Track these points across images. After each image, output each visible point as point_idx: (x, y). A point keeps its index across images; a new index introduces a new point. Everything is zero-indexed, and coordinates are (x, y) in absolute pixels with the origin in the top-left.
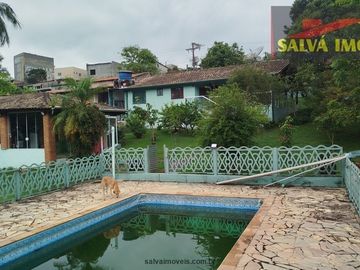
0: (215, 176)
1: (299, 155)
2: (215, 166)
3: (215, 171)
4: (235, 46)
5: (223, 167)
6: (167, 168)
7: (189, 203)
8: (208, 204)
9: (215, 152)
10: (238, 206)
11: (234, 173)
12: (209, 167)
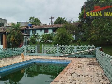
0: (58, 54)
1: (83, 48)
2: (58, 51)
4: (64, 18)
6: (43, 52)
7: (49, 61)
8: (55, 62)
9: (58, 47)
10: (64, 62)
11: (63, 53)
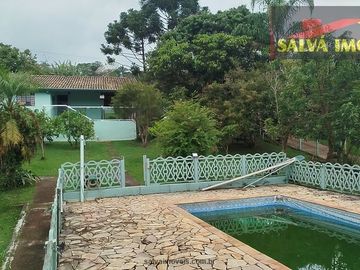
5: (202, 174)
11: (212, 179)
12: (190, 175)
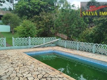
3: (30, 44)
5: (32, 43)
9: (30, 39)
12: (28, 43)
